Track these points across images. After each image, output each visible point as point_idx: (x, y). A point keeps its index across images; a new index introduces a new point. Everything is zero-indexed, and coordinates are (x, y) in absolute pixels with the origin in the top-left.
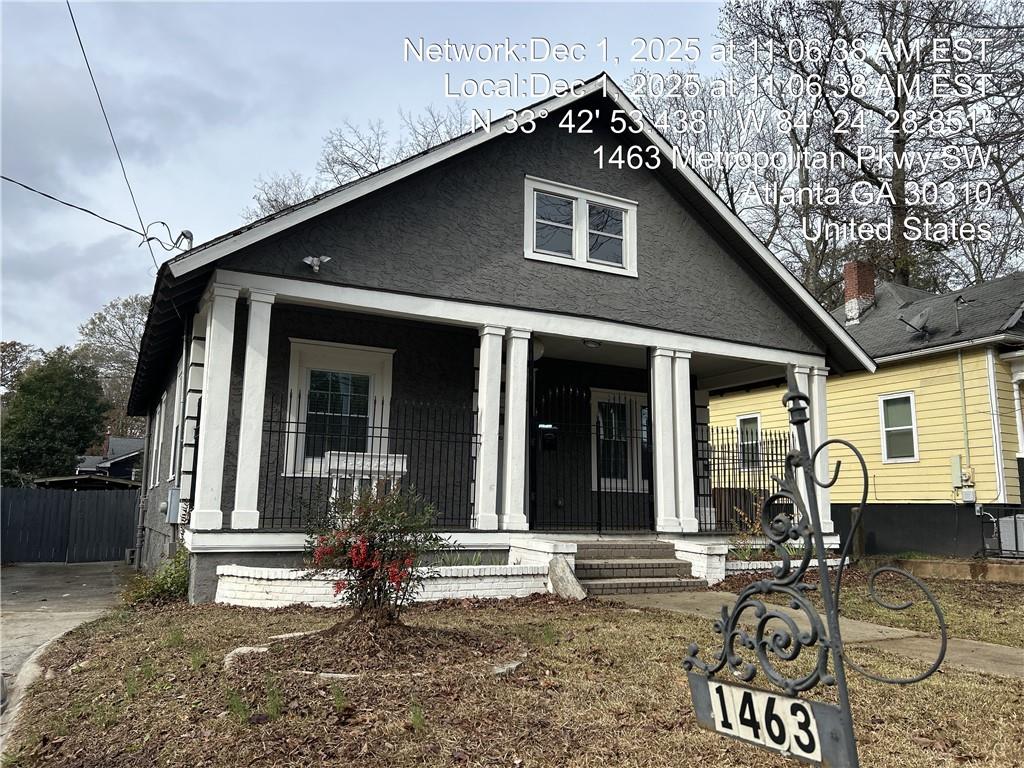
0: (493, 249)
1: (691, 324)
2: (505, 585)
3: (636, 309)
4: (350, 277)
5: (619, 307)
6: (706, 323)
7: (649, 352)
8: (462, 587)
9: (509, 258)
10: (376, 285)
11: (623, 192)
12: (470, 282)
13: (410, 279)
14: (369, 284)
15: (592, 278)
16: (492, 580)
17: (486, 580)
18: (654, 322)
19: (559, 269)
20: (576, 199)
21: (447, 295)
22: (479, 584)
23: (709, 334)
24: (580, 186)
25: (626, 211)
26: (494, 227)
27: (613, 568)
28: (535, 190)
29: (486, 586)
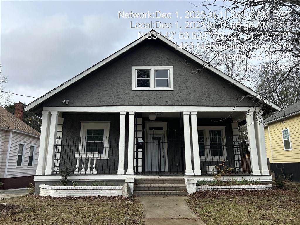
0: (121, 89)
1: (196, 102)
2: (110, 192)
3: (173, 100)
4: (77, 104)
5: (166, 100)
6: (203, 101)
7: (181, 113)
8: (95, 192)
9: (127, 91)
10: (85, 105)
11: (168, 64)
12: (114, 100)
13: (95, 102)
14: (83, 105)
15: (156, 93)
16: (105, 190)
17: (103, 190)
18: (181, 104)
19: (144, 92)
20: (151, 69)
21: (106, 105)
22: (101, 192)
23: (204, 105)
24: (152, 65)
25: (169, 70)
26: (122, 83)
27: (153, 187)
28: (136, 69)
29: (103, 192)
